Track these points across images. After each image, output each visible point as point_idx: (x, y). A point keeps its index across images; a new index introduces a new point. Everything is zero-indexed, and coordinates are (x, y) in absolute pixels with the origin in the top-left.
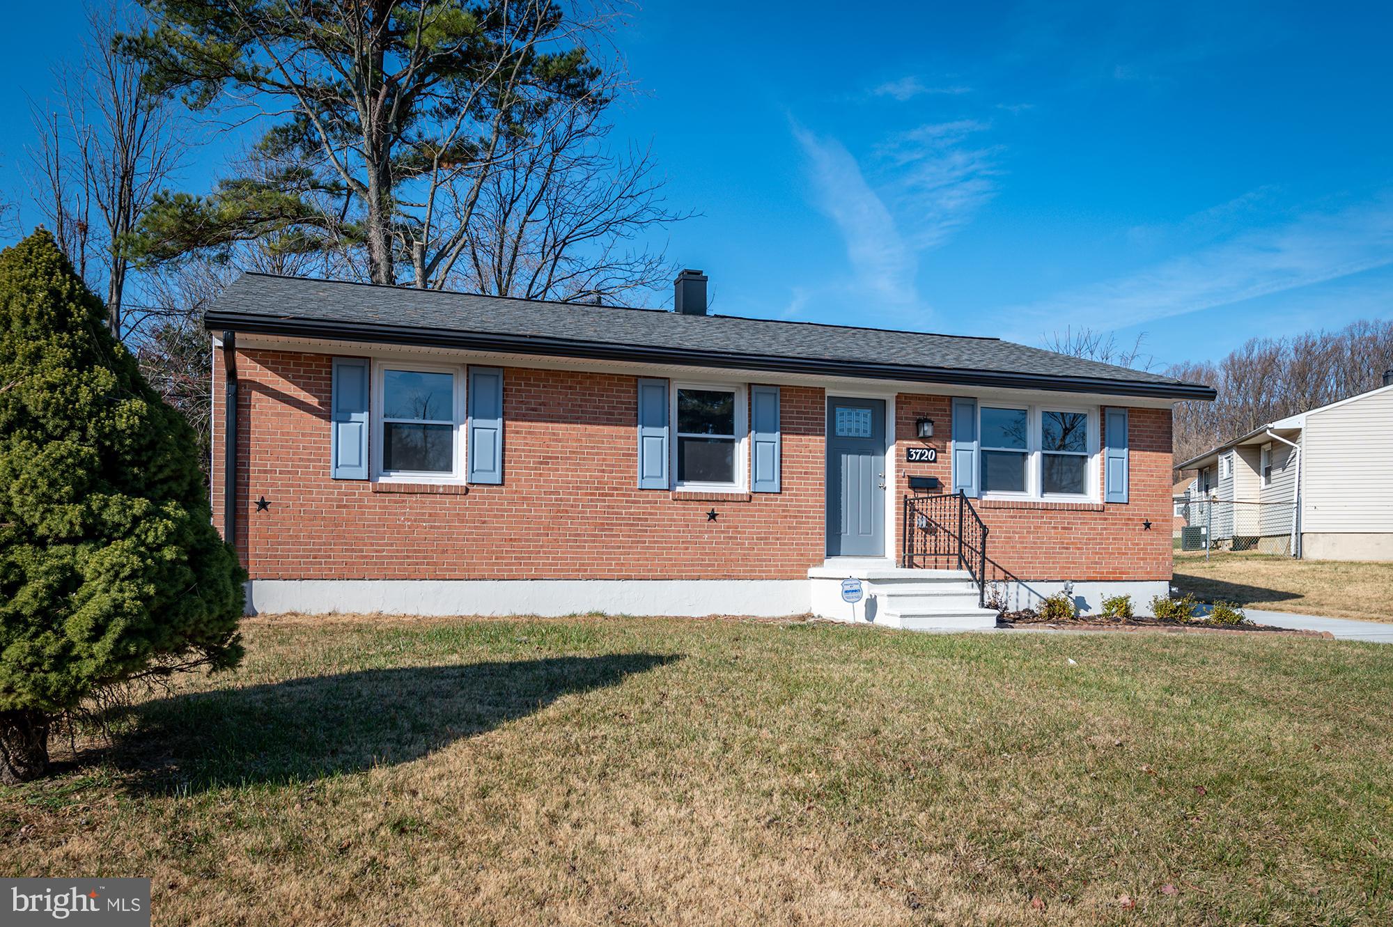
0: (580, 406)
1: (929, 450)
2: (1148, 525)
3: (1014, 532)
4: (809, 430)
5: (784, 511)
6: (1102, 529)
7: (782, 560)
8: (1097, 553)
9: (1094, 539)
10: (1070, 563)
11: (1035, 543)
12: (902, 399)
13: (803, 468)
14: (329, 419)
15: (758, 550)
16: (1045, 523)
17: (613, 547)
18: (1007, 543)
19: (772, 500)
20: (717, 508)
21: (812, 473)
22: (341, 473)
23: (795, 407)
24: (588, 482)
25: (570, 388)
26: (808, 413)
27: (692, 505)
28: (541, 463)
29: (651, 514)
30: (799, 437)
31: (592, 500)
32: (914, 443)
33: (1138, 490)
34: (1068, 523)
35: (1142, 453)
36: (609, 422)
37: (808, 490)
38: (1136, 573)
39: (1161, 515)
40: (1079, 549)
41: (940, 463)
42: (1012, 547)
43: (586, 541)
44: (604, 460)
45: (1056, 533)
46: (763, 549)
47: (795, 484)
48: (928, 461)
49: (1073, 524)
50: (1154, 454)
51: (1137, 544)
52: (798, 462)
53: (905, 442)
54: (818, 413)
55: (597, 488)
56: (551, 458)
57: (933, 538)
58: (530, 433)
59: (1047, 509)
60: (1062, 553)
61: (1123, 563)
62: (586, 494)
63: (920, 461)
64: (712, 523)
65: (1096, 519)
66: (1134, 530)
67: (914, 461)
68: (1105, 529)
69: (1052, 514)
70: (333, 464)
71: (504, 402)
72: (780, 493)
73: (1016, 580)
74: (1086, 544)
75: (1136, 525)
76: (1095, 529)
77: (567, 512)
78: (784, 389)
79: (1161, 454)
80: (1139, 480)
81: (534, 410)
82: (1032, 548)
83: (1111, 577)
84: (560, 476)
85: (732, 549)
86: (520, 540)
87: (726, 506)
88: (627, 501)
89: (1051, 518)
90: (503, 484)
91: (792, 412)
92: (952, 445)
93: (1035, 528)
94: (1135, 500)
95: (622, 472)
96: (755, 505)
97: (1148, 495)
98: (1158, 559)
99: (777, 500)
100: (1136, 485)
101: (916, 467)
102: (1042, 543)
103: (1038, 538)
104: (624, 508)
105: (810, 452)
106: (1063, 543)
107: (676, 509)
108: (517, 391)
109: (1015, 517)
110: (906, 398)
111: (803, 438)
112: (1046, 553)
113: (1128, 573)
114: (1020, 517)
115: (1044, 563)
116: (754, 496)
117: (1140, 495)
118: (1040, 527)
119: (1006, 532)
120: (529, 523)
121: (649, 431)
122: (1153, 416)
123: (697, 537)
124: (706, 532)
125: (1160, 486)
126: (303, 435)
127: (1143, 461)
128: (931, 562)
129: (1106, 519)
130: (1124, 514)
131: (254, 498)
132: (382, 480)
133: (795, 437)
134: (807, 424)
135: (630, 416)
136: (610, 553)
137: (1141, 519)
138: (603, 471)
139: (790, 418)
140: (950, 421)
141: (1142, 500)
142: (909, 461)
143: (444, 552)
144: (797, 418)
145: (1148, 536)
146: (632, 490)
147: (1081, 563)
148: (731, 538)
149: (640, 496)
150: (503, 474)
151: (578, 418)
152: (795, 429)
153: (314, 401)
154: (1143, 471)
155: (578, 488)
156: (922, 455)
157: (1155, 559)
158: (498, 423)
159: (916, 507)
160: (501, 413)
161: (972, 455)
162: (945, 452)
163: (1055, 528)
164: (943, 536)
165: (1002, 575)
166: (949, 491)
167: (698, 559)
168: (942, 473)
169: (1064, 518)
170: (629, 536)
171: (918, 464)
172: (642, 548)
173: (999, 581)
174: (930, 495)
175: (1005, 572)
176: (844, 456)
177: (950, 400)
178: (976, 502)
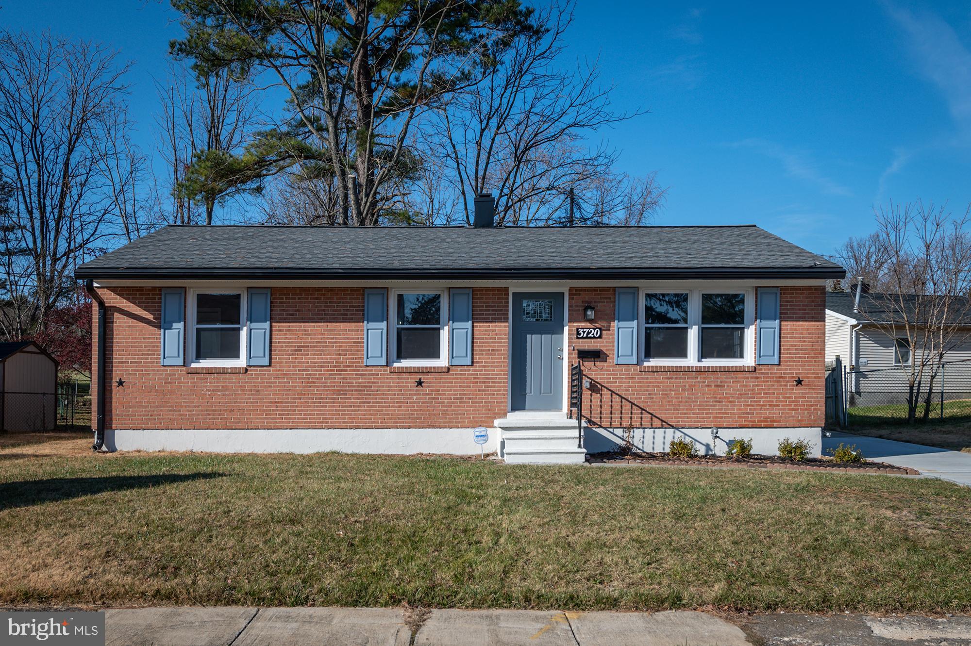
0: (323, 310)
1: (594, 329)
2: (799, 382)
3: (670, 390)
4: (495, 318)
5: (475, 378)
6: (753, 386)
7: (473, 414)
8: (748, 405)
9: (746, 394)
10: (723, 413)
11: (689, 398)
12: (574, 292)
13: (491, 346)
14: (159, 328)
15: (455, 406)
16: (699, 382)
17: (346, 406)
18: (664, 398)
19: (465, 370)
20: (423, 377)
21: (498, 350)
22: (167, 362)
23: (484, 302)
24: (329, 362)
25: (317, 298)
26: (495, 306)
27: (404, 376)
28: (296, 350)
29: (374, 383)
30: (488, 324)
31: (331, 375)
32: (583, 324)
33: (790, 354)
34: (721, 382)
35: (794, 323)
36: (344, 320)
37: (494, 362)
38: (787, 421)
39: (813, 374)
40: (731, 402)
41: (605, 338)
42: (669, 402)
43: (327, 403)
44: (340, 346)
45: (710, 390)
46: (459, 406)
47: (484, 358)
48: (594, 337)
49: (726, 382)
50: (807, 323)
51: (789, 398)
52: (486, 342)
53: (575, 324)
54: (503, 306)
55: (335, 366)
56: (303, 347)
57: (599, 395)
58: (288, 330)
59: (700, 371)
60: (714, 406)
61: (774, 413)
62: (328, 370)
63: (587, 337)
64: (420, 388)
65: (747, 378)
66: (786, 386)
67: (582, 338)
68: (757, 386)
69: (706, 375)
70: (162, 356)
71: (271, 310)
72: (472, 365)
73: (673, 427)
74: (738, 398)
75: (788, 382)
76: (746, 386)
77: (314, 383)
78: (474, 290)
79: (813, 323)
80: (792, 346)
81: (292, 315)
82: (686, 402)
83: (763, 424)
84: (310, 358)
85: (435, 406)
86: (282, 403)
87: (430, 376)
88: (356, 375)
89: (704, 378)
90: (270, 365)
91: (483, 306)
92: (615, 324)
93: (689, 386)
94: (786, 362)
95: (353, 354)
96: (452, 374)
97: (800, 358)
98: (809, 409)
99: (469, 370)
100: (788, 349)
101: (585, 342)
102: (697, 398)
103: (693, 394)
104: (355, 379)
105: (496, 334)
106: (716, 398)
107: (393, 379)
108: (281, 303)
109: (672, 378)
110: (576, 290)
111: (491, 324)
112: (700, 406)
113: (780, 421)
114: (676, 378)
115: (698, 413)
116: (451, 368)
117: (792, 358)
118: (694, 386)
119: (663, 390)
120: (288, 391)
121: (372, 325)
122: (806, 292)
123: (408, 398)
124: (415, 395)
125: (813, 350)
126: (145, 339)
127: (795, 330)
128: (597, 414)
129: (757, 378)
130: (775, 374)
131: (115, 379)
132: (193, 365)
133: (484, 324)
134: (494, 315)
135: (359, 315)
136: (345, 411)
137: (793, 378)
138: (340, 354)
139: (480, 310)
140: (614, 306)
141: (794, 362)
142: (578, 338)
143: (231, 411)
144: (486, 310)
145: (799, 391)
146: (360, 367)
147: (734, 414)
148: (434, 398)
149: (366, 371)
150: (270, 359)
151: (323, 319)
152: (484, 318)
153: (150, 317)
154: (795, 338)
155: (322, 366)
156: (589, 333)
157: (806, 409)
158: (267, 325)
159: (584, 372)
160: (269, 318)
161: (632, 331)
162: (609, 330)
163: (708, 386)
164: (607, 394)
165: (659, 423)
166: (613, 359)
167: (409, 414)
168: (606, 346)
169: (718, 378)
170: (358, 399)
171: (586, 340)
172: (368, 406)
173: (656, 428)
174: (597, 364)
175: (662, 421)
176: (529, 336)
177: (614, 290)
178: (636, 367)
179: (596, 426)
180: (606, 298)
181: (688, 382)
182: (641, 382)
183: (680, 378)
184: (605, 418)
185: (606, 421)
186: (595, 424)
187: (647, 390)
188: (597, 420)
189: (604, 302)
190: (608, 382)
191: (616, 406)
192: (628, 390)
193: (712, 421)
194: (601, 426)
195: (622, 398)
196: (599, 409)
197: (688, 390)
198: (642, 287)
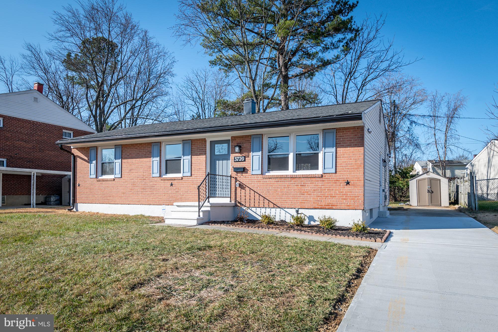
0: (138, 153)
1: (242, 157)
2: (348, 183)
3: (278, 188)
4: (200, 154)
5: (192, 182)
6: (321, 185)
7: (192, 199)
8: (319, 196)
9: (317, 190)
10: (305, 201)
11: (287, 192)
13: (198, 167)
14: (89, 163)
15: (185, 196)
16: (292, 183)
17: (146, 195)
18: (275, 192)
19: (189, 179)
20: (173, 182)
21: (201, 169)
22: (91, 177)
23: (196, 146)
24: (140, 176)
25: (136, 148)
26: (200, 148)
27: (166, 181)
28: (130, 171)
29: (155, 185)
30: (198, 156)
31: (141, 181)
32: (237, 155)
33: (342, 167)
34: (304, 183)
35: (345, 149)
36: (145, 157)
37: (200, 175)
38: (341, 206)
39: (356, 178)
40: (309, 194)
41: (247, 161)
42: (277, 194)
43: (140, 193)
44: (144, 169)
45: (298, 188)
46: (186, 195)
47: (196, 173)
48: (242, 161)
49: (306, 183)
50: (352, 148)
51: (342, 192)
52: (197, 165)
53: (234, 155)
54: (203, 148)
55: (142, 178)
56: (132, 169)
57: (244, 190)
58: (127, 162)
59: (292, 177)
60: (300, 196)
61: (333, 201)
62: (140, 179)
63: (238, 161)
64: (171, 187)
65: (318, 181)
66: (340, 185)
67: (236, 162)
68: (323, 185)
69: (296, 180)
70: (90, 174)
71: (122, 154)
72: (191, 176)
73: (279, 207)
74: (313, 192)
75: (341, 183)
76: (317, 185)
77: (135, 185)
78: (192, 141)
79: (356, 148)
80: (343, 162)
81: (128, 156)
82: (286, 194)
83: (327, 207)
84: (134, 174)
85: (178, 195)
86: (125, 193)
87: (176, 181)
88: (150, 181)
89: (295, 181)
90: (121, 177)
91: (195, 148)
92: (251, 154)
93: (288, 186)
94: (340, 171)
95: (148, 172)
96: (184, 181)
97: (348, 169)
98: (354, 199)
99: (190, 178)
100: (341, 164)
101: (238, 164)
102: (291, 192)
103: (289, 190)
104: (149, 183)
105: (201, 161)
106: (301, 192)
107: (162, 183)
108: (125, 151)
109: (279, 181)
110: (234, 138)
111: (199, 156)
112: (293, 196)
113: (337, 206)
114: (281, 181)
115: (292, 200)
116: (183, 177)
117: (343, 169)
118: (290, 185)
119: (274, 188)
120: (127, 188)
121: (154, 159)
122: (352, 130)
123: (168, 192)
124: (170, 190)
125: (356, 164)
126: (85, 167)
127: (345, 152)
128: (244, 200)
129: (324, 181)
130: (333, 178)
131: (78, 184)
132: (100, 178)
133: (196, 157)
134: (200, 152)
135: (149, 155)
136: (146, 197)
137: (344, 180)
138: (144, 172)
139: (195, 150)
140: (251, 145)
141: (345, 171)
142: (234, 162)
143: (110, 196)
144: (197, 150)
145: (348, 188)
146: (151, 177)
147: (310, 201)
148: (177, 192)
149: (153, 179)
150: (121, 175)
151: (138, 157)
152: (196, 154)
153: (87, 159)
154: (345, 157)
155: (138, 178)
156: (239, 159)
157: (352, 199)
158: (120, 161)
159: (238, 179)
160: (121, 157)
161: (259, 157)
162: (249, 157)
163: (297, 185)
164: (248, 190)
165: (272, 205)
166: (250, 172)
167: (168, 199)
168: (247, 165)
169: (302, 181)
170: (150, 192)
171: (238, 162)
172: (154, 195)
173: (272, 208)
174: (243, 174)
175: (274, 204)
176: (217, 162)
177: (251, 136)
178: (261, 176)
179: (243, 206)
180: (247, 141)
181: (286, 183)
182: (263, 184)
183: (283, 181)
184: (247, 202)
185: (248, 204)
186: (243, 205)
187: (266, 188)
188: (243, 203)
189: (246, 143)
190: (248, 184)
191: (252, 196)
192: (257, 188)
193: (299, 205)
194: (245, 206)
195: (255, 192)
196: (244, 197)
197: (287, 188)
198: (265, 134)
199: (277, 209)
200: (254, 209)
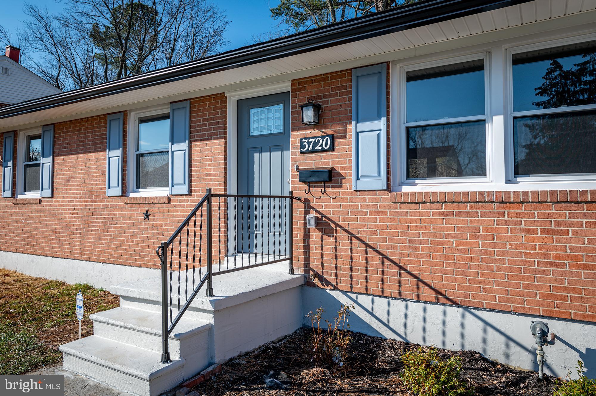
0: (83, 141)
1: (323, 138)
3: (448, 236)
4: (211, 135)
11: (486, 253)
12: (297, 86)
13: (207, 171)
14: (3, 166)
16: (507, 223)
18: (437, 250)
19: (184, 201)
20: (149, 209)
21: (214, 175)
22: (5, 194)
23: (201, 116)
24: (85, 193)
25: (79, 130)
26: (211, 119)
27: (136, 207)
28: (67, 182)
29: (114, 215)
30: (204, 142)
31: (87, 206)
32: (309, 132)
34: (558, 224)
36: (96, 150)
41: (340, 150)
42: (446, 257)
43: (84, 234)
44: (93, 177)
45: (532, 240)
47: (201, 186)
48: (323, 151)
49: (571, 225)
52: (204, 166)
53: (299, 133)
55: (89, 197)
56: (71, 178)
57: (332, 240)
58: (64, 163)
60: (544, 272)
62: (85, 202)
63: (314, 151)
64: (147, 222)
67: (308, 152)
69: (522, 209)
70: (3, 189)
71: (54, 145)
72: (190, 194)
73: (455, 304)
77: (77, 214)
78: (192, 102)
81: (65, 148)
82: (480, 260)
84: (74, 190)
86: (58, 232)
87: (156, 207)
88: (103, 206)
89: (518, 215)
90: (52, 197)
91: (199, 121)
92: (352, 128)
93: (486, 230)
95: (100, 185)
96: (173, 206)
99: (188, 201)
101: (312, 159)
102: (504, 254)
103: (495, 246)
104: (101, 210)
105: (213, 154)
106: (546, 256)
108: (60, 137)
109: (452, 215)
110: (299, 83)
111: (207, 142)
112: (510, 270)
114: (458, 214)
116: (172, 198)
118: (497, 230)
119: (435, 235)
120: (63, 221)
121: (112, 153)
123: (138, 233)
124: (144, 229)
128: (331, 269)
132: (18, 197)
133: (201, 143)
134: (210, 129)
135: (104, 144)
136: (96, 243)
138: (92, 185)
139: (198, 126)
140: (350, 99)
142: (302, 153)
143: (34, 238)
144: (203, 126)
146: (105, 198)
148: (158, 234)
149: (109, 202)
150: (53, 191)
151: (82, 149)
152: (201, 136)
155: (81, 197)
156: (315, 144)
158: (50, 159)
159: (312, 204)
160: (52, 152)
161: (379, 135)
162: (345, 137)
163: (528, 231)
164: (343, 238)
165: (430, 295)
166: (350, 183)
167: (138, 251)
168: (340, 162)
169: (549, 215)
170: (104, 231)
171: (313, 155)
172: (111, 240)
173: (428, 303)
174: (328, 190)
175: (437, 292)
176: (256, 155)
177: (350, 74)
178: (388, 196)
179: (330, 287)
180: (339, 88)
181: (482, 222)
182: (394, 220)
183: (467, 214)
184: (343, 275)
185: (344, 281)
186: (328, 283)
187: (406, 235)
188: (331, 278)
189: (336, 95)
190: (344, 219)
191: (359, 259)
192: (375, 233)
193: (539, 304)
194: (336, 288)
195: (367, 245)
196: (333, 260)
197: (484, 237)
198: (395, 62)
199: (449, 309)
200: (365, 300)
